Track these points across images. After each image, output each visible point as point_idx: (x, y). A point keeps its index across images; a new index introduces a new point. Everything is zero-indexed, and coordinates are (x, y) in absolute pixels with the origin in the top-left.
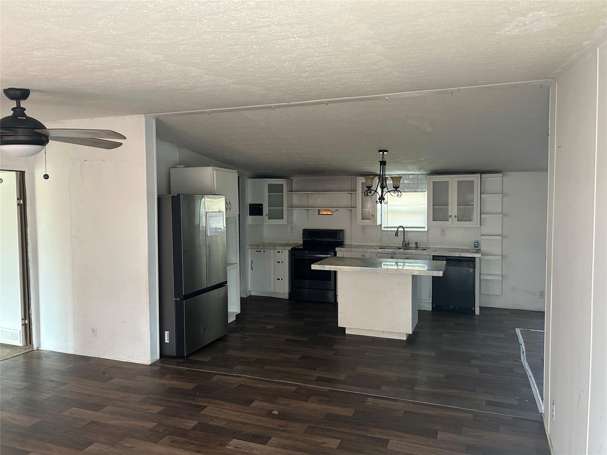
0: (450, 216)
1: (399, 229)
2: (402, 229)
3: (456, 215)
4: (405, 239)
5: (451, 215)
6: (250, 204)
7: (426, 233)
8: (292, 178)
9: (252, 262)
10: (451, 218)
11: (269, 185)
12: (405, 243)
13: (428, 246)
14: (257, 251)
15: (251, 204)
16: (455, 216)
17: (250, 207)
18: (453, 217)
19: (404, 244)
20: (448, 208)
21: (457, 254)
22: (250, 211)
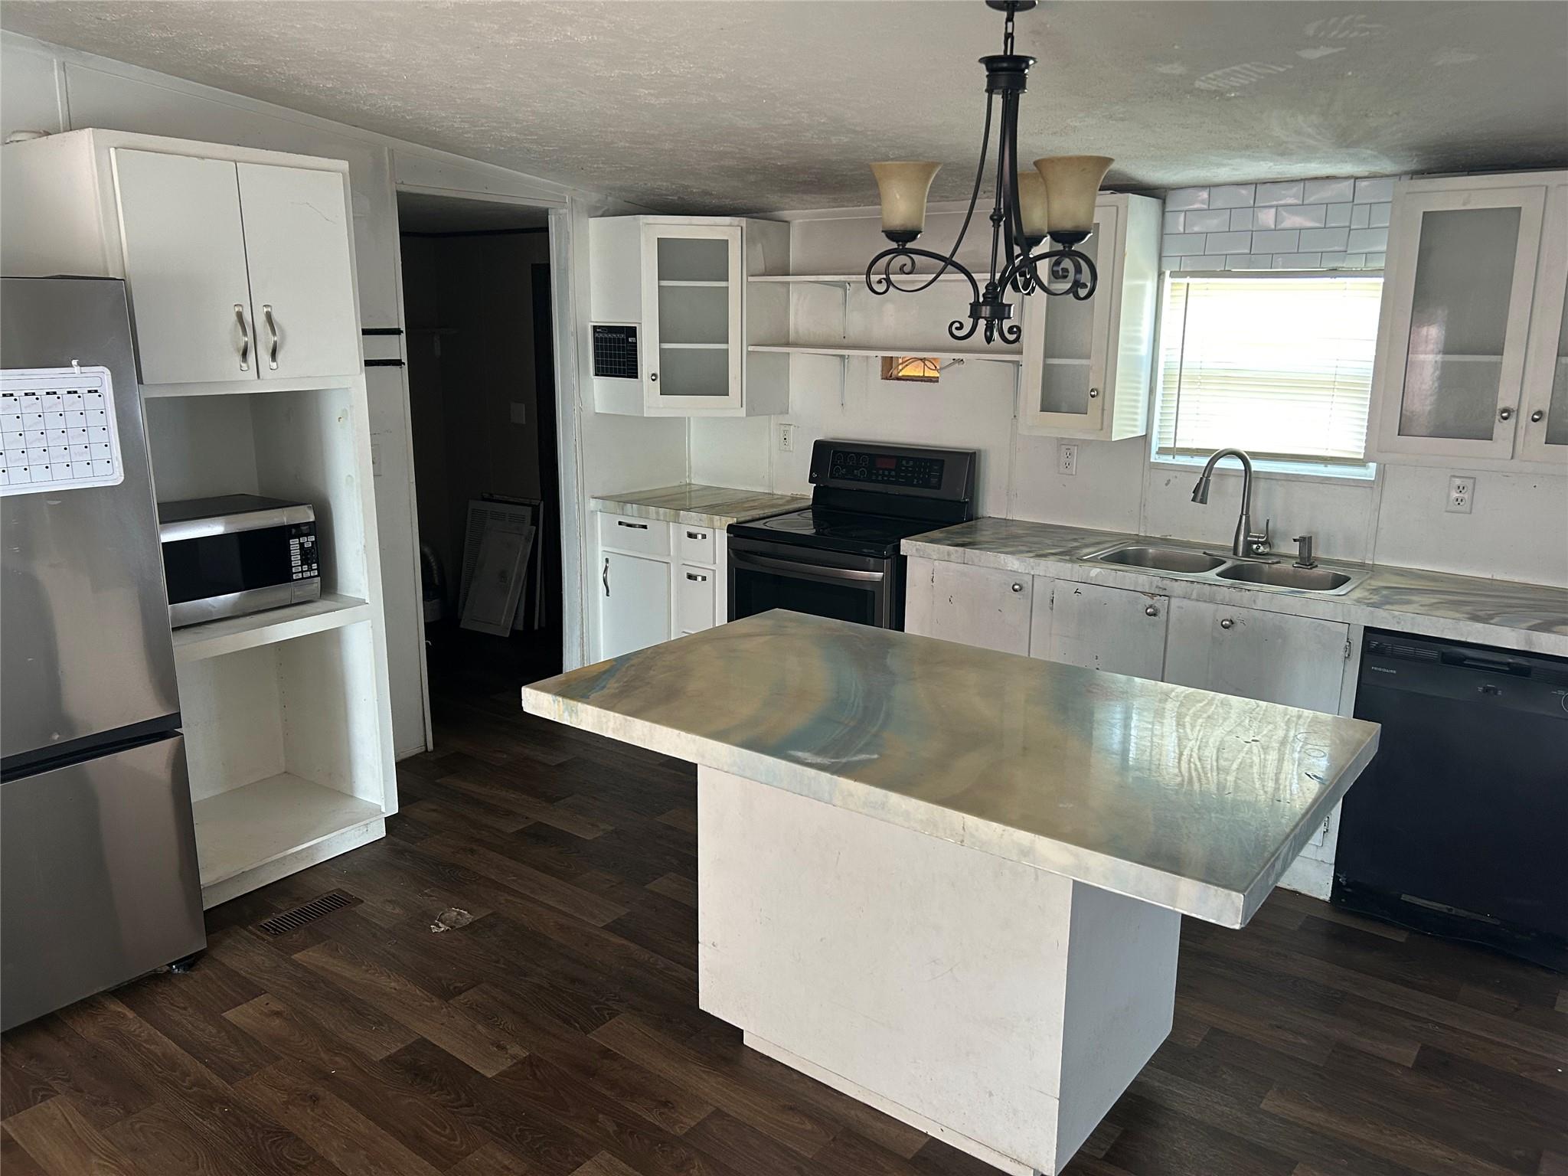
0: (1507, 413)
1: (1221, 464)
2: (1239, 465)
3: (1546, 408)
4: (1248, 518)
5: (1511, 404)
6: (595, 327)
7: (1368, 490)
8: (786, 214)
9: (606, 568)
10: (1512, 421)
11: (665, 246)
12: (1247, 534)
13: (1370, 555)
14: (620, 523)
15: (600, 327)
16: (1540, 413)
17: (596, 340)
18: (1524, 417)
19: (1241, 538)
20: (1498, 366)
21: (1508, 637)
22: (596, 355)
